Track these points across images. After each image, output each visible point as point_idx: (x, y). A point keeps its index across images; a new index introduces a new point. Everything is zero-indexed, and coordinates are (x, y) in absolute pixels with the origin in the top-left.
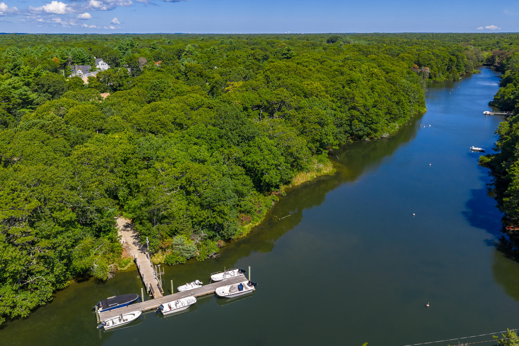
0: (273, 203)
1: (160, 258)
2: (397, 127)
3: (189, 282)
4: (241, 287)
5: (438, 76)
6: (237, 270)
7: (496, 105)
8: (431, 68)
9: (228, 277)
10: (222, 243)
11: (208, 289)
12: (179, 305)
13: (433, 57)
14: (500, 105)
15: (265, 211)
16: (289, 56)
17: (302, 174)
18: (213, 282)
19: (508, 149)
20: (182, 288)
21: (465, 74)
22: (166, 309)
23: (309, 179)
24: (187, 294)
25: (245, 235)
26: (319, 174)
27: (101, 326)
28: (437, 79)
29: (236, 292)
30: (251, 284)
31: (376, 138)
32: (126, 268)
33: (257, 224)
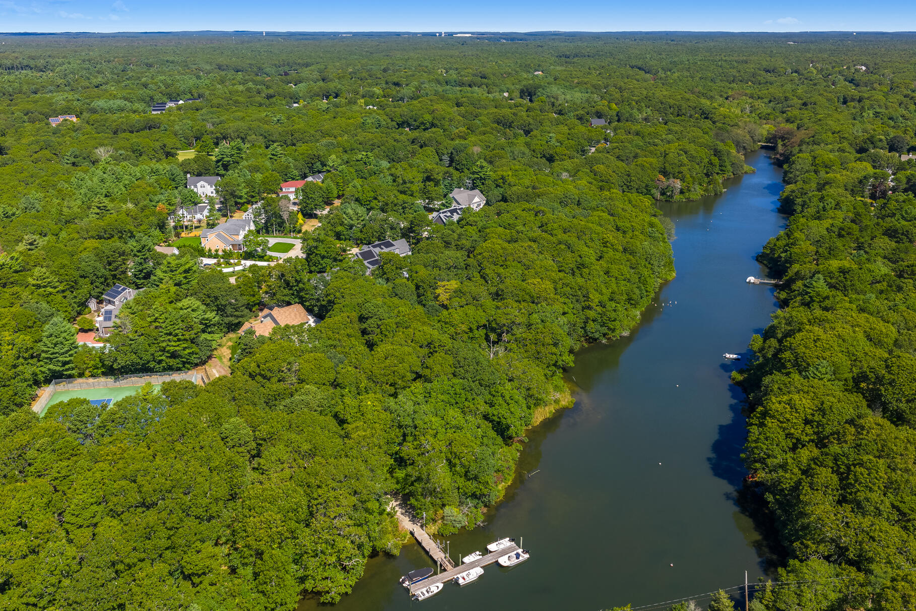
0: (518, 454)
1: (433, 528)
2: (639, 316)
3: (471, 553)
4: (518, 556)
5: (693, 190)
6: (508, 539)
7: (765, 262)
8: (683, 180)
9: (502, 547)
10: (485, 510)
11: (489, 560)
12: (471, 577)
13: (686, 161)
14: (769, 263)
15: (513, 468)
16: (483, 176)
17: (540, 410)
18: (491, 552)
19: (759, 373)
20: (467, 560)
21: (732, 176)
22: (461, 581)
23: (548, 415)
24: (473, 565)
25: (501, 498)
26: (557, 407)
27: (415, 597)
28: (691, 196)
29: (514, 561)
30: (524, 552)
31: (614, 339)
32: (406, 541)
33: (509, 484)
